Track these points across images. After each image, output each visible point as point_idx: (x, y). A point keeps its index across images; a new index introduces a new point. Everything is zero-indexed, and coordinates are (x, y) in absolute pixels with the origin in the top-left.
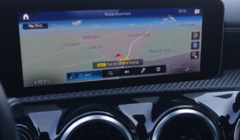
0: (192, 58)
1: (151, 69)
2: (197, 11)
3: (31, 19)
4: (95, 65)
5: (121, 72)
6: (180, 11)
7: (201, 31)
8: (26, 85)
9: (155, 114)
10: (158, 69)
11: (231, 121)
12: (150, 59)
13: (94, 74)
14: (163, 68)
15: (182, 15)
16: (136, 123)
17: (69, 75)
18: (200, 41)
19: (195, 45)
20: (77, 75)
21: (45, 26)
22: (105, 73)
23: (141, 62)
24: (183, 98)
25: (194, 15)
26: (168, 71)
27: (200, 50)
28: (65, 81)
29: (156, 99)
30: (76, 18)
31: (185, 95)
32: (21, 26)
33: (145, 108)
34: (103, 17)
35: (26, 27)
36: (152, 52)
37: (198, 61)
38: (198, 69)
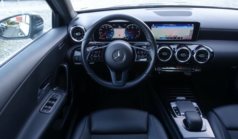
0: (190, 36)
1: (179, 38)
2: (193, 25)
4: (166, 36)
5: (172, 38)
6: (188, 25)
7: (193, 30)
9: (177, 48)
10: (181, 38)
11: (194, 52)
12: (179, 36)
13: (166, 38)
14: (182, 38)
15: (189, 26)
16: (173, 49)
17: (160, 38)
18: (192, 32)
19: (191, 33)
20: (162, 38)
21: (157, 27)
22: (168, 38)
23: (177, 36)
24: (185, 45)
25: (192, 26)
26: (183, 39)
27: (192, 34)
28: (159, 39)
29: (178, 45)
30: (163, 26)
31: (186, 45)
32: (152, 27)
33: (175, 47)
34: (169, 26)
35: (153, 27)
36: (180, 34)
37: (191, 37)
38: (191, 39)
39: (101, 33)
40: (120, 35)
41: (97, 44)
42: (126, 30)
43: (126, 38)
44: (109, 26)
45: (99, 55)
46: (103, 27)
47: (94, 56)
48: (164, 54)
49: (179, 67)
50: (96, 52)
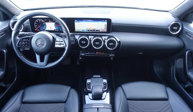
0: (105, 29)
1: (97, 30)
2: (106, 21)
3: (77, 21)
4: (87, 29)
5: (91, 30)
6: (102, 21)
7: (107, 24)
8: (76, 31)
10: (98, 31)
12: (97, 29)
13: (87, 30)
14: (99, 30)
15: (103, 21)
16: (90, 39)
17: (82, 30)
18: (106, 26)
19: (105, 27)
20: (84, 30)
21: (79, 22)
22: (88, 30)
23: (95, 29)
25: (105, 21)
26: (100, 31)
27: (106, 28)
30: (84, 21)
32: (75, 22)
34: (88, 21)
35: (76, 22)
36: (97, 27)
38: (106, 31)
39: (36, 26)
40: (51, 28)
41: (29, 34)
42: (55, 24)
43: (56, 30)
44: (42, 21)
45: (26, 42)
46: (37, 21)
47: (23, 43)
48: (83, 42)
49: (98, 53)
50: (24, 40)
